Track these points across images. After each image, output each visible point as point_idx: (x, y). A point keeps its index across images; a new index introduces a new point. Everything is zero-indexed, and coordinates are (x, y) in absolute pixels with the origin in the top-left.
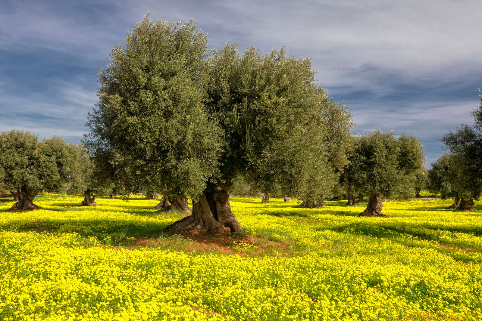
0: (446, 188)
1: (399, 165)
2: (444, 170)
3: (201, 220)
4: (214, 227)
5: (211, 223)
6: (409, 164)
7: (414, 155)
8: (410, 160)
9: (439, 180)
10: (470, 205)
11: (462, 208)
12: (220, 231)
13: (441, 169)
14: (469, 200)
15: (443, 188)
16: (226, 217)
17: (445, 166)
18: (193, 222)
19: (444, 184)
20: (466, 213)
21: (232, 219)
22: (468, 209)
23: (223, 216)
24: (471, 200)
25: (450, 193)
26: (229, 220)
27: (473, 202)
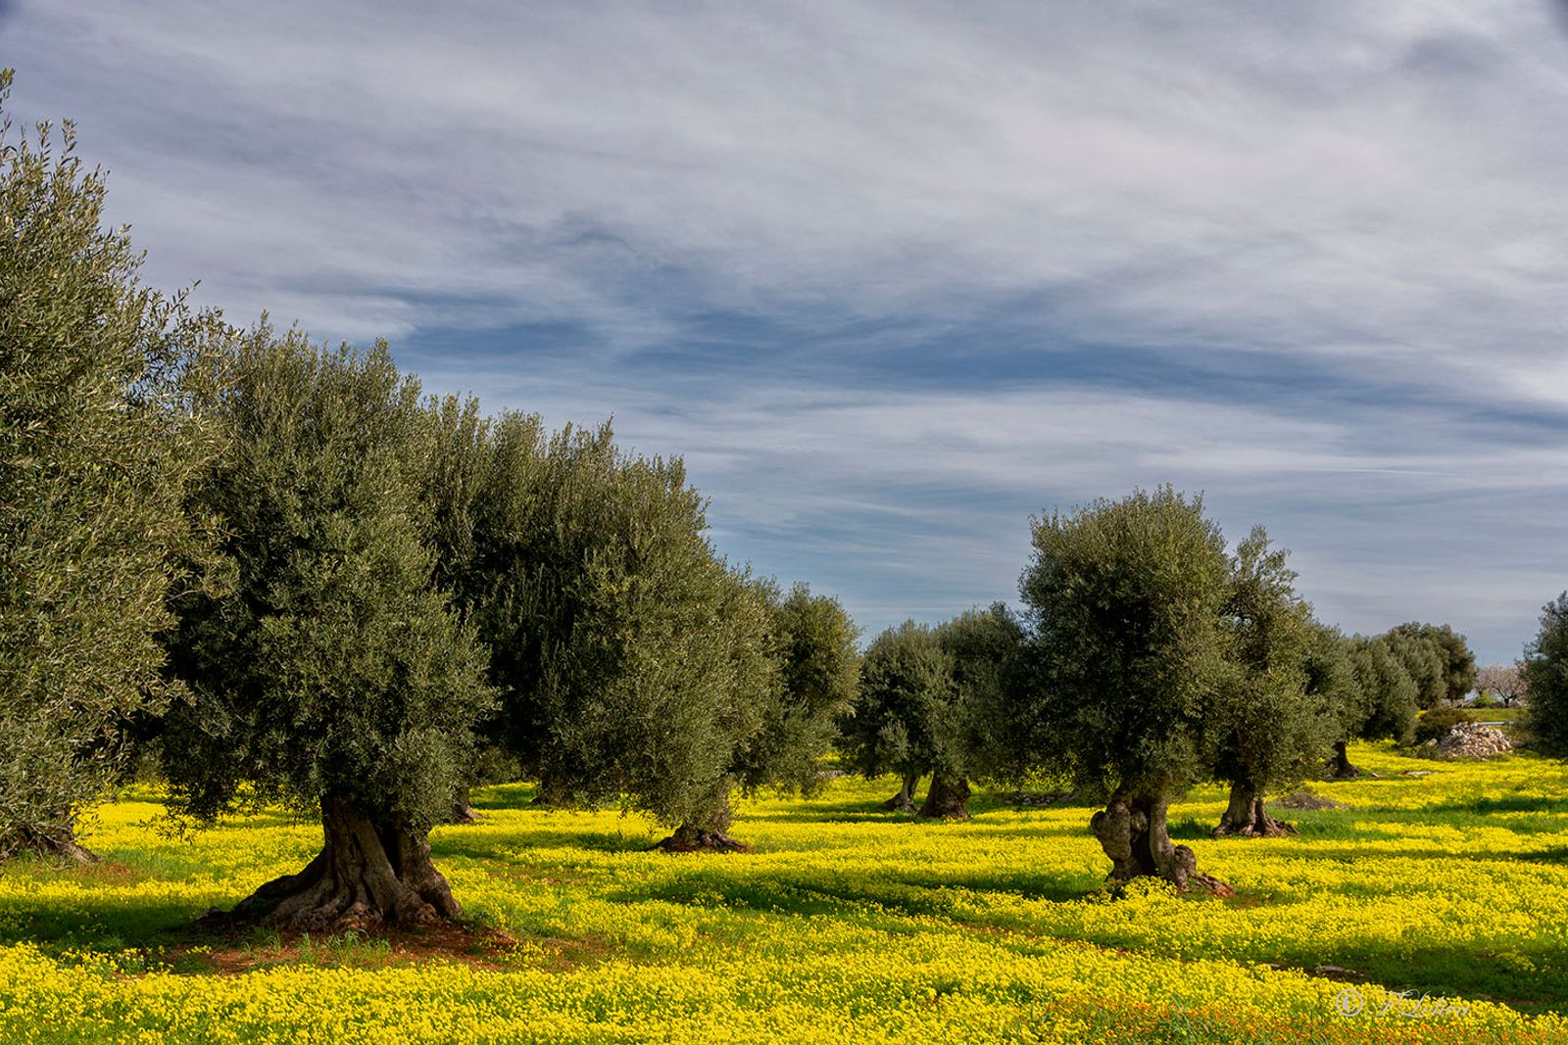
0: (893, 744)
1: (789, 686)
2: (886, 687)
3: (360, 887)
4: (404, 906)
5: (393, 895)
6: (816, 684)
7: (831, 656)
8: (818, 671)
9: (872, 718)
10: (959, 798)
11: (933, 810)
12: (423, 917)
13: (879, 682)
14: (956, 783)
15: (884, 743)
16: (423, 876)
17: (887, 673)
18: (333, 894)
19: (886, 731)
20: (951, 826)
21: (437, 880)
22: (955, 812)
23: (414, 874)
24: (964, 784)
25: (904, 760)
26: (430, 884)
27: (967, 789)
